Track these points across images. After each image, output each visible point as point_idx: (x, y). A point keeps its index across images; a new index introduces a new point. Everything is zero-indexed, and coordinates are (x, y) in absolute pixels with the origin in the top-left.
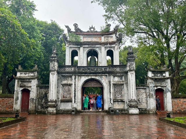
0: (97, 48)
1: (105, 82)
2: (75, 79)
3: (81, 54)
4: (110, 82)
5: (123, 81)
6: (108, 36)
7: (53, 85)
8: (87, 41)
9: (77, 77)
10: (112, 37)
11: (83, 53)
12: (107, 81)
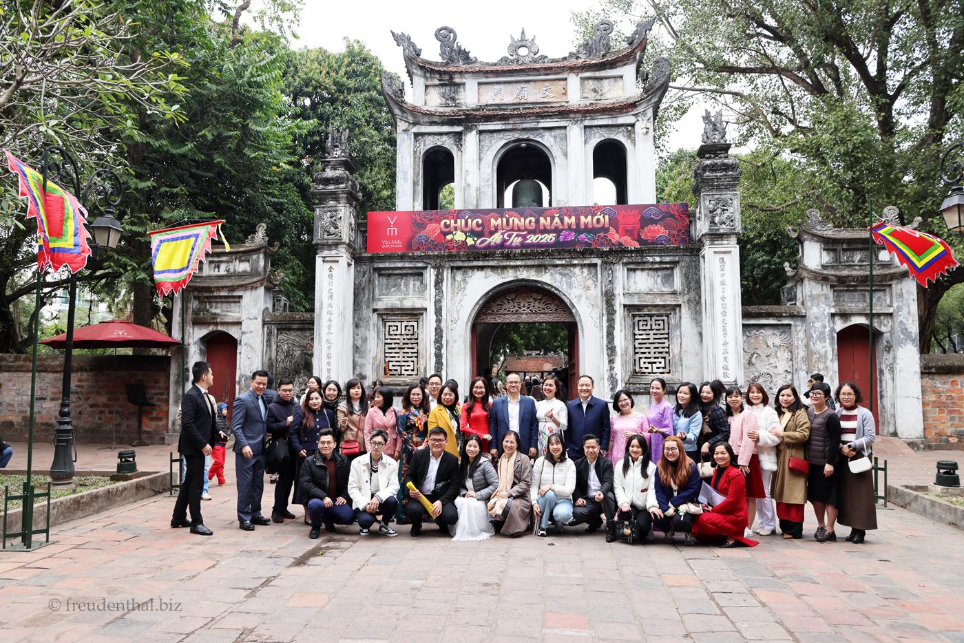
0: (547, 134)
1: (584, 298)
2: (438, 283)
3: (467, 166)
4: (609, 297)
5: (674, 293)
6: (598, 74)
7: (330, 313)
8: (498, 101)
9: (447, 274)
10: (621, 77)
11: (480, 159)
12: (596, 292)
